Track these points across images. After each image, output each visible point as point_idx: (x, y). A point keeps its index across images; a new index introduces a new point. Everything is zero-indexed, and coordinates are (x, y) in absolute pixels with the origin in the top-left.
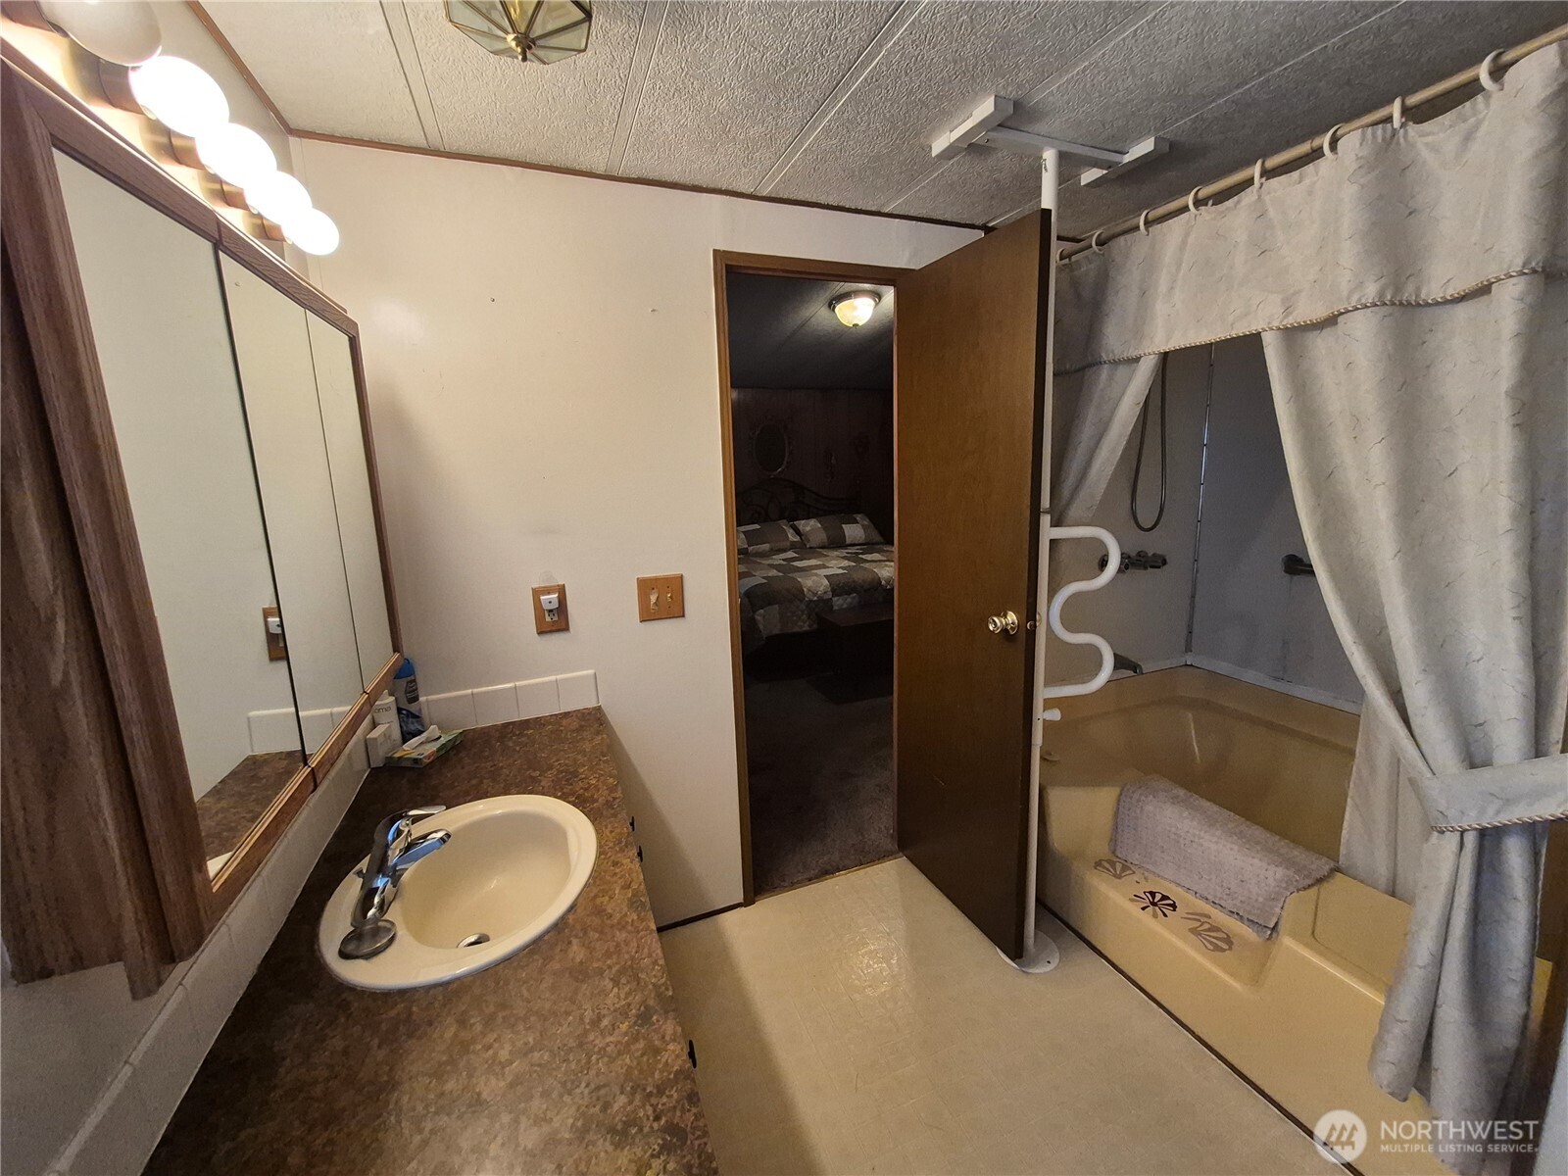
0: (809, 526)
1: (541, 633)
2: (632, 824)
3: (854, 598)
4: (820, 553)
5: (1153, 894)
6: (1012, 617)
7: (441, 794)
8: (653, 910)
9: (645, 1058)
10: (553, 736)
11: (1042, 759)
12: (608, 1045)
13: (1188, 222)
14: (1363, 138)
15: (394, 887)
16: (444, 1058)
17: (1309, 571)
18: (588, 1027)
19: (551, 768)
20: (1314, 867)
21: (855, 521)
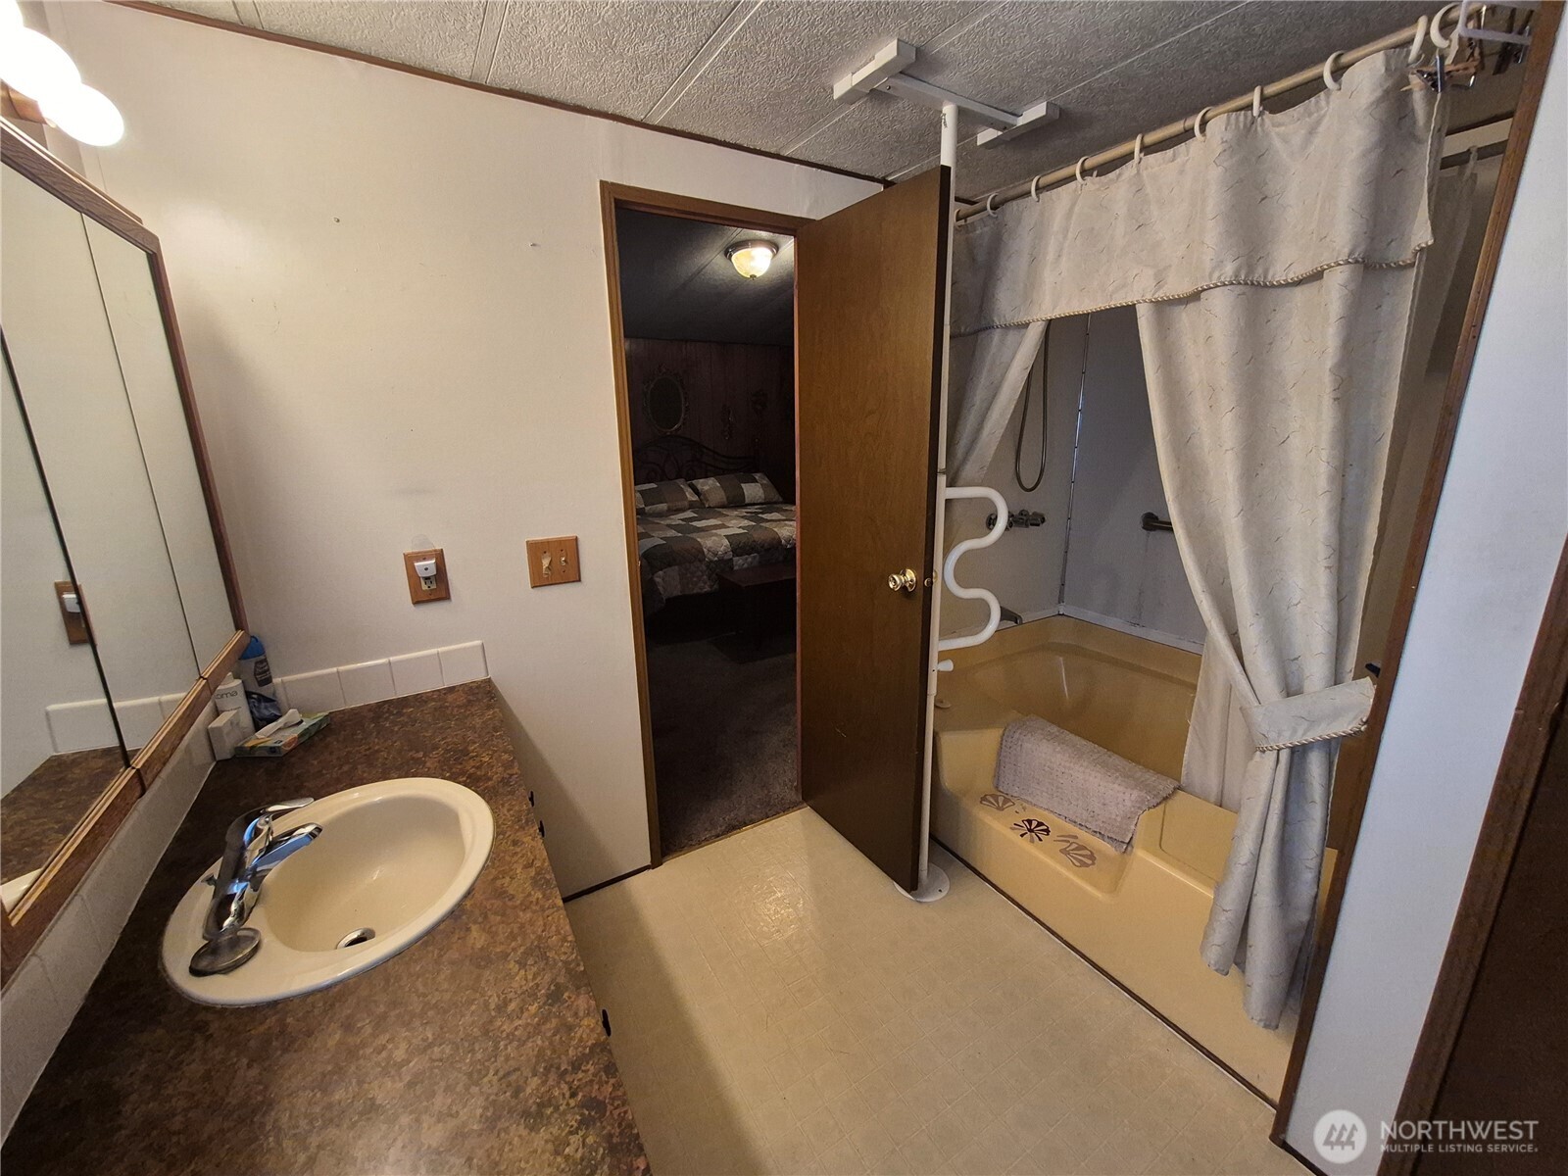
0: (708, 485)
1: (416, 602)
2: (531, 799)
3: (755, 557)
4: (719, 512)
5: (1030, 822)
6: (910, 575)
7: (306, 784)
8: (559, 886)
9: (558, 1037)
10: (437, 714)
11: (936, 706)
12: (516, 1028)
13: (1075, 190)
14: (1228, 123)
15: (255, 890)
16: (330, 1068)
17: (1168, 527)
18: (493, 1013)
19: (435, 747)
20: (1161, 787)
21: (754, 481)
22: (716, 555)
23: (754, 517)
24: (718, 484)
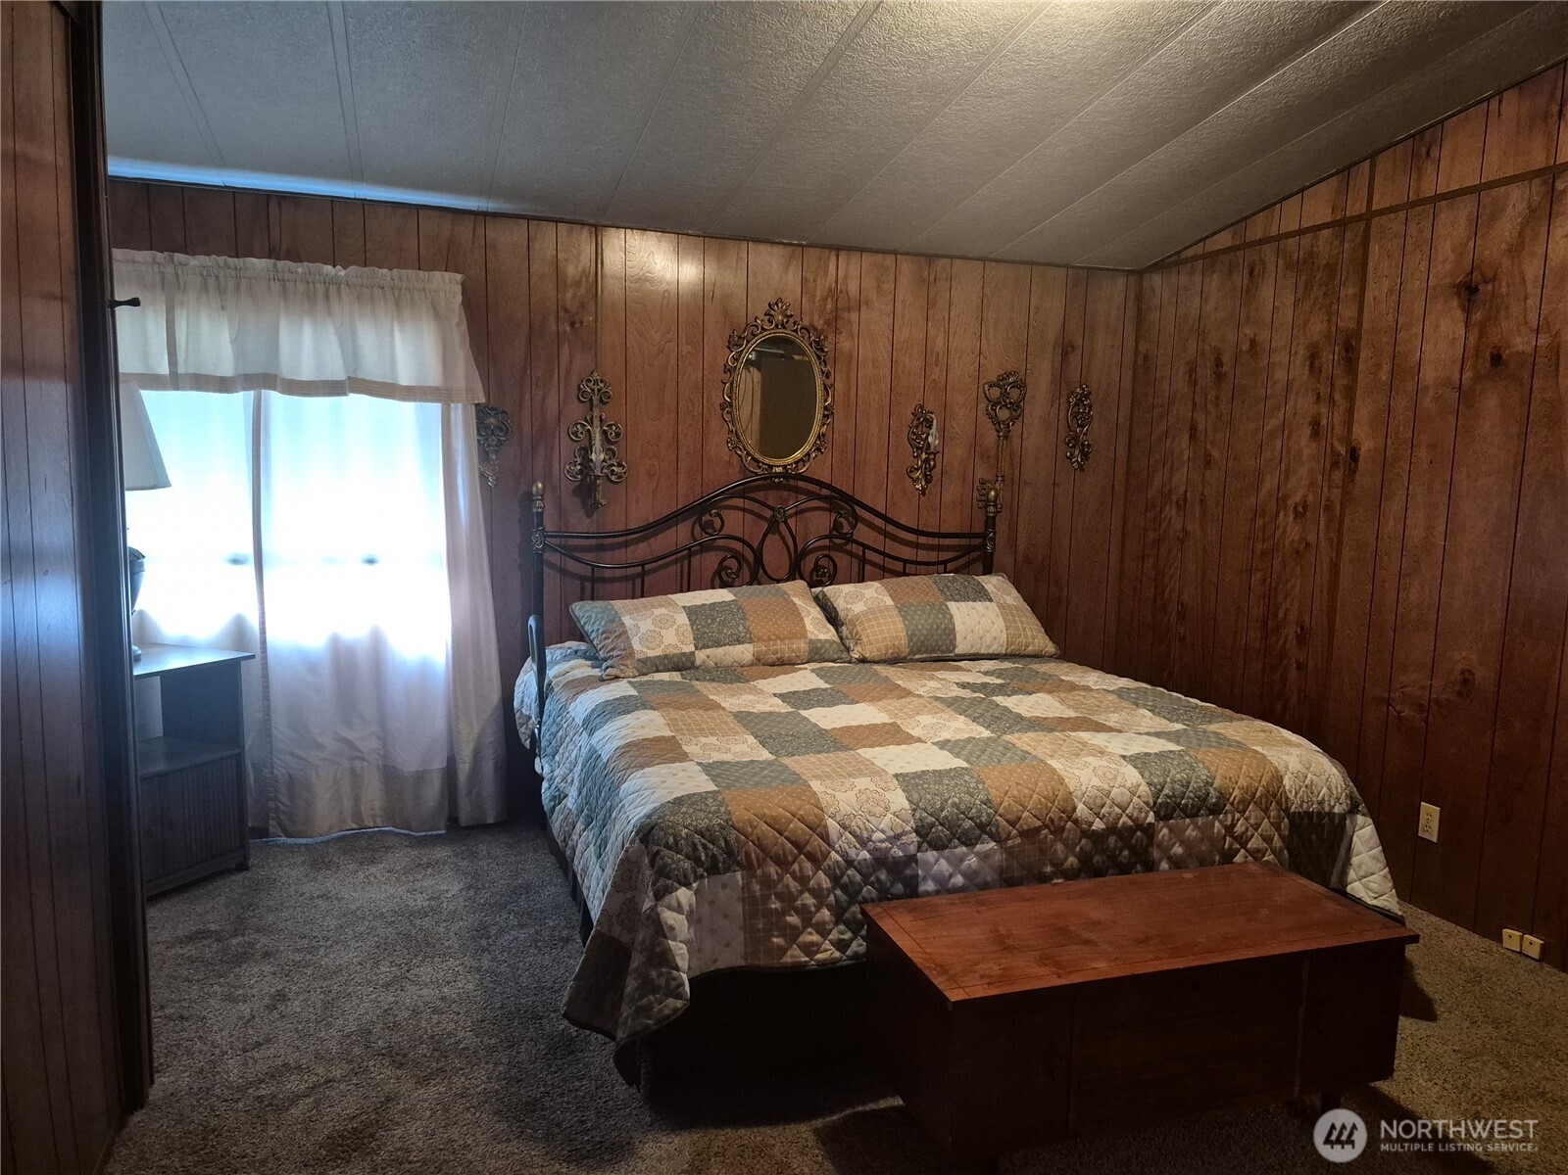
0: (863, 600)
4: (888, 682)
21: (982, 595)
22: (863, 842)
23: (977, 705)
24: (889, 602)
